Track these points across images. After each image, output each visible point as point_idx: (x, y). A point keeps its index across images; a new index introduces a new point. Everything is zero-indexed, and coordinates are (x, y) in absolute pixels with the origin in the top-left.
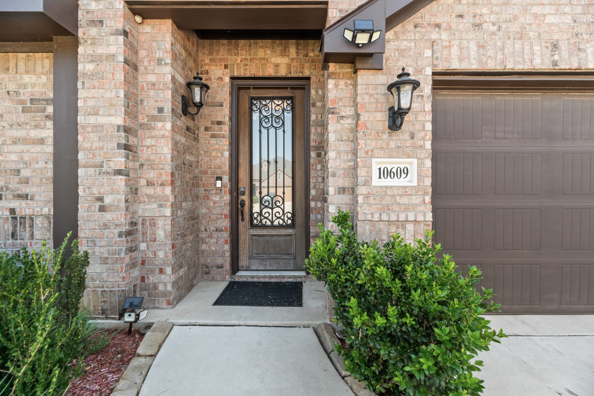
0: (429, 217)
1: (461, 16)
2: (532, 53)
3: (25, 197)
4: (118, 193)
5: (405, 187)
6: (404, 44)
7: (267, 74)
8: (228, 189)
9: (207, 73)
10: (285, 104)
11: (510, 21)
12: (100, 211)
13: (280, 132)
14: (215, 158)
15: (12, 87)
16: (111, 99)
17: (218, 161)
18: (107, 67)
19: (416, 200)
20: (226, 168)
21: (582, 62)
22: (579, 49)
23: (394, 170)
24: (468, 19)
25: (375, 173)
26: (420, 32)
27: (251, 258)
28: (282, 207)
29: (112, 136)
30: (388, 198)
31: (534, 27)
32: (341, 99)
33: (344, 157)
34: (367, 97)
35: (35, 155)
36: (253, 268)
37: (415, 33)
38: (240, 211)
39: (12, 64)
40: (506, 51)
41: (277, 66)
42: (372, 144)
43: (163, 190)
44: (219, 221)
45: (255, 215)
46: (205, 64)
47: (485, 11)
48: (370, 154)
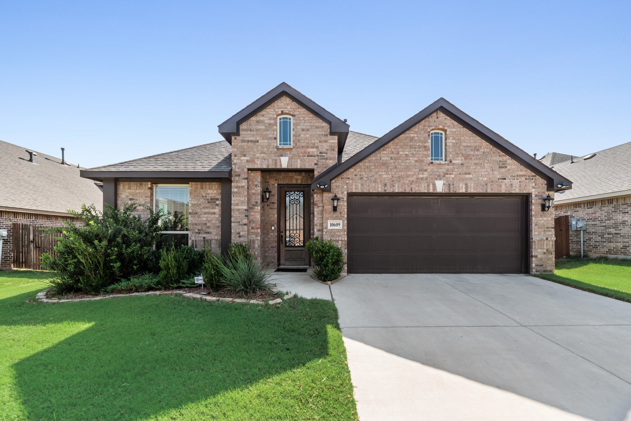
0: (346, 239)
1: (356, 175)
2: (378, 187)
3: (208, 233)
4: (245, 231)
5: (339, 229)
6: (338, 184)
7: (293, 183)
8: (276, 230)
9: (268, 182)
10: (300, 194)
11: (372, 177)
12: (239, 237)
13: (298, 206)
14: (271, 217)
15: (204, 195)
16: (243, 201)
17: (272, 219)
18: (241, 190)
19: (342, 233)
20: (276, 221)
21: (394, 190)
22: (393, 186)
23: (335, 224)
24: (358, 176)
25: (329, 225)
26: (343, 180)
27: (286, 260)
28: (299, 238)
29: (243, 213)
30: (333, 233)
31: (379, 178)
32: (318, 201)
33: (319, 219)
34: (326, 201)
35: (212, 218)
36: (286, 264)
37: (341, 181)
38: (281, 240)
39: (204, 187)
40: (370, 186)
41: (297, 179)
42: (328, 216)
43: (257, 230)
44: (273, 244)
45: (287, 242)
46: (267, 179)
47: (363, 173)
48: (327, 219)
